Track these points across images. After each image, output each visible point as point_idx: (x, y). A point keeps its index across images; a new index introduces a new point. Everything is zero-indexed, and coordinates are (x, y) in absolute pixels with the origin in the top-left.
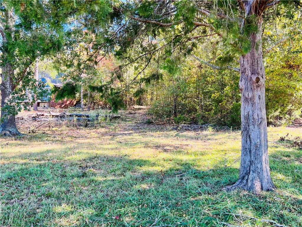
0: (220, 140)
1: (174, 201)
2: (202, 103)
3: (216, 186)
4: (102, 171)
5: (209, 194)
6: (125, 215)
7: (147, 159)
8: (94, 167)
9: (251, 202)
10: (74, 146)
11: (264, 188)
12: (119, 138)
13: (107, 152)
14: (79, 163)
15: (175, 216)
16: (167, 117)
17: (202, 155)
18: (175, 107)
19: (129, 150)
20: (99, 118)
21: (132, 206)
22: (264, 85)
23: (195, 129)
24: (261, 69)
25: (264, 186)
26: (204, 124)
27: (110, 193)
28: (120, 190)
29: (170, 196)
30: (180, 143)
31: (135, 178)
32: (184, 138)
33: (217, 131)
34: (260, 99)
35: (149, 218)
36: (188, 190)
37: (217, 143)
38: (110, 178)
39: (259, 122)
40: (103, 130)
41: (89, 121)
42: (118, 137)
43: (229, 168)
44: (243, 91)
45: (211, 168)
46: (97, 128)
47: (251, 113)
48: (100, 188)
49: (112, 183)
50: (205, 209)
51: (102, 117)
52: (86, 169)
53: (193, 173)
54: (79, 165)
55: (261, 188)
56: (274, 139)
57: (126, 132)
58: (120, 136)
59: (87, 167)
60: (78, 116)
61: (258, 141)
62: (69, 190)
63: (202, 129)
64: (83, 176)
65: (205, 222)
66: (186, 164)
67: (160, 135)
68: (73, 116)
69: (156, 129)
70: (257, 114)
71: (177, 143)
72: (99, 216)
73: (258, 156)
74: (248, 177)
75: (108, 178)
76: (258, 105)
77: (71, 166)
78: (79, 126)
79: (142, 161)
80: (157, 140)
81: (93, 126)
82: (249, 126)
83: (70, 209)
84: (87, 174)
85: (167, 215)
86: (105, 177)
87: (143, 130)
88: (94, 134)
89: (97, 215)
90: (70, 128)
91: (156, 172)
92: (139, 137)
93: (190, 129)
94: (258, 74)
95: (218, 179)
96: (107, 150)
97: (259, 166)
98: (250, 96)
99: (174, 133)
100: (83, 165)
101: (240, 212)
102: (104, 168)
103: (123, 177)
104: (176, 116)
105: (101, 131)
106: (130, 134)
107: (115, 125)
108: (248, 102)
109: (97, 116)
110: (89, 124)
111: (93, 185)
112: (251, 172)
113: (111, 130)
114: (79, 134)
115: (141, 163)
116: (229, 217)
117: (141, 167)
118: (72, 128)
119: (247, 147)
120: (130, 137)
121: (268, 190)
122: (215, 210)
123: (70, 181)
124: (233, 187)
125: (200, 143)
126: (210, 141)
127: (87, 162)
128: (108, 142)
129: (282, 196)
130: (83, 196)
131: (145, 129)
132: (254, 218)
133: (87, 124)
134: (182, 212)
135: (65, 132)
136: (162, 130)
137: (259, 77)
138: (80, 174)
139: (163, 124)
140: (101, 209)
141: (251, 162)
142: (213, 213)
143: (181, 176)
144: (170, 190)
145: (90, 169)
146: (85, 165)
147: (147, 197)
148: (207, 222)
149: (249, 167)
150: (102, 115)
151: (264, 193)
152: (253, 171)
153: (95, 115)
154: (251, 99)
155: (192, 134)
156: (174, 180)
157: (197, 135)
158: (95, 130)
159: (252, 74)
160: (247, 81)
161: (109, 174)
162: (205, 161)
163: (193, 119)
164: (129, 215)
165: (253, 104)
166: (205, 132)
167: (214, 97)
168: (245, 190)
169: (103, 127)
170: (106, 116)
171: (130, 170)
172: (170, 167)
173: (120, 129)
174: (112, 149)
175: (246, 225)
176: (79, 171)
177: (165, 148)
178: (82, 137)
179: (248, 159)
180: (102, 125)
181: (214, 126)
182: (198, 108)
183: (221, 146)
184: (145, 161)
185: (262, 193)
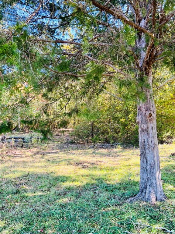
0: (127, 156)
1: (88, 213)
2: (113, 127)
3: (122, 198)
4: (32, 188)
5: (116, 205)
6: (49, 228)
7: (69, 175)
8: (26, 184)
9: (148, 211)
10: (11, 165)
11: (158, 199)
12: (48, 157)
13: (37, 170)
14: (14, 181)
15: (89, 227)
16: (86, 138)
17: (112, 170)
18: (92, 130)
19: (55, 167)
20: (33, 140)
21: (54, 219)
22: (155, 119)
23: (108, 147)
24: (153, 107)
25: (158, 197)
26: (114, 143)
27: (37, 207)
28: (46, 205)
29: (86, 208)
30: (95, 160)
31: (59, 193)
32: (99, 155)
33: (125, 148)
34: (152, 129)
35: (68, 230)
36: (100, 202)
37: (123, 159)
38: (38, 194)
39: (153, 147)
40: (35, 150)
41: (24, 142)
42: (47, 155)
43: (133, 181)
44: (140, 123)
45: (119, 182)
46: (31, 148)
47: (146, 140)
48: (30, 203)
49: (39, 198)
50: (113, 220)
51: (35, 139)
52: (19, 186)
53: (105, 187)
54: (14, 183)
55: (156, 198)
56: (167, 154)
57: (54, 151)
58: (49, 154)
59: (20, 184)
60: (16, 139)
61: (153, 161)
62: (5, 206)
63: (113, 147)
64: (16, 193)
65: (112, 231)
66: (99, 179)
67: (81, 153)
68: (11, 139)
69: (77, 148)
70: (151, 141)
71: (93, 160)
72: (27, 230)
73: (153, 174)
74: (146, 190)
75: (36, 194)
76: (151, 134)
77: (7, 184)
78: (16, 147)
79: (65, 177)
80: (78, 157)
81: (27, 146)
82: (145, 150)
83: (4, 225)
84: (20, 191)
85: (82, 227)
86: (35, 193)
87: (67, 149)
88: (28, 153)
89: (26, 229)
90: (9, 149)
91: (75, 187)
92: (64, 155)
93: (104, 147)
94: (151, 110)
95: (123, 192)
96: (38, 168)
97: (154, 181)
98: (145, 127)
99: (91, 151)
100: (17, 182)
101: (139, 221)
102: (34, 185)
103: (49, 192)
104: (93, 137)
105: (34, 151)
106: (56, 153)
107: (45, 146)
108: (144, 132)
109: (31, 138)
110: (24, 145)
111: (25, 201)
112: (148, 187)
113: (42, 150)
114: (16, 154)
115: (64, 179)
116: (131, 226)
117: (64, 182)
118: (11, 149)
119: (144, 167)
120: (57, 155)
121: (161, 201)
122: (120, 220)
123: (6, 198)
124: (134, 198)
125: (111, 159)
126: (118, 157)
127: (21, 179)
128: (39, 160)
129: (172, 205)
130: (16, 211)
131: (69, 148)
132: (150, 226)
133: (22, 145)
134: (94, 223)
135: (5, 153)
136: (81, 148)
137: (151, 113)
138: (14, 191)
139: (83, 144)
140: (29, 223)
141: (148, 178)
142: (118, 223)
143: (95, 190)
144: (86, 203)
145: (23, 186)
146: (19, 182)
147: (67, 210)
148: (114, 232)
149: (146, 183)
150: (34, 137)
151: (158, 203)
152: (149, 186)
153: (29, 137)
154: (146, 129)
155: (105, 151)
156: (89, 194)
157: (109, 152)
158: (29, 150)
159: (146, 110)
160: (142, 116)
161: (38, 190)
162: (114, 175)
163: (106, 139)
164: (52, 228)
165: (148, 133)
166: (115, 150)
167: (121, 122)
168: (143, 201)
169: (35, 147)
170: (38, 138)
171: (55, 186)
172: (87, 182)
173: (49, 149)
174: (42, 167)
175: (144, 232)
176: (14, 188)
177: (84, 165)
178: (18, 156)
179: (145, 176)
180: (34, 145)
181: (122, 145)
182: (109, 130)
183: (127, 161)
184: (67, 178)
185: (156, 203)
